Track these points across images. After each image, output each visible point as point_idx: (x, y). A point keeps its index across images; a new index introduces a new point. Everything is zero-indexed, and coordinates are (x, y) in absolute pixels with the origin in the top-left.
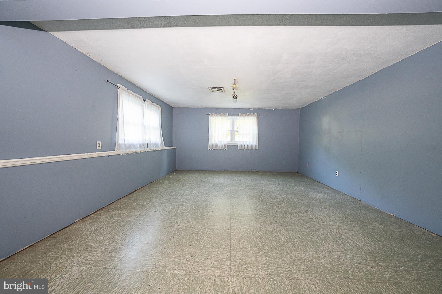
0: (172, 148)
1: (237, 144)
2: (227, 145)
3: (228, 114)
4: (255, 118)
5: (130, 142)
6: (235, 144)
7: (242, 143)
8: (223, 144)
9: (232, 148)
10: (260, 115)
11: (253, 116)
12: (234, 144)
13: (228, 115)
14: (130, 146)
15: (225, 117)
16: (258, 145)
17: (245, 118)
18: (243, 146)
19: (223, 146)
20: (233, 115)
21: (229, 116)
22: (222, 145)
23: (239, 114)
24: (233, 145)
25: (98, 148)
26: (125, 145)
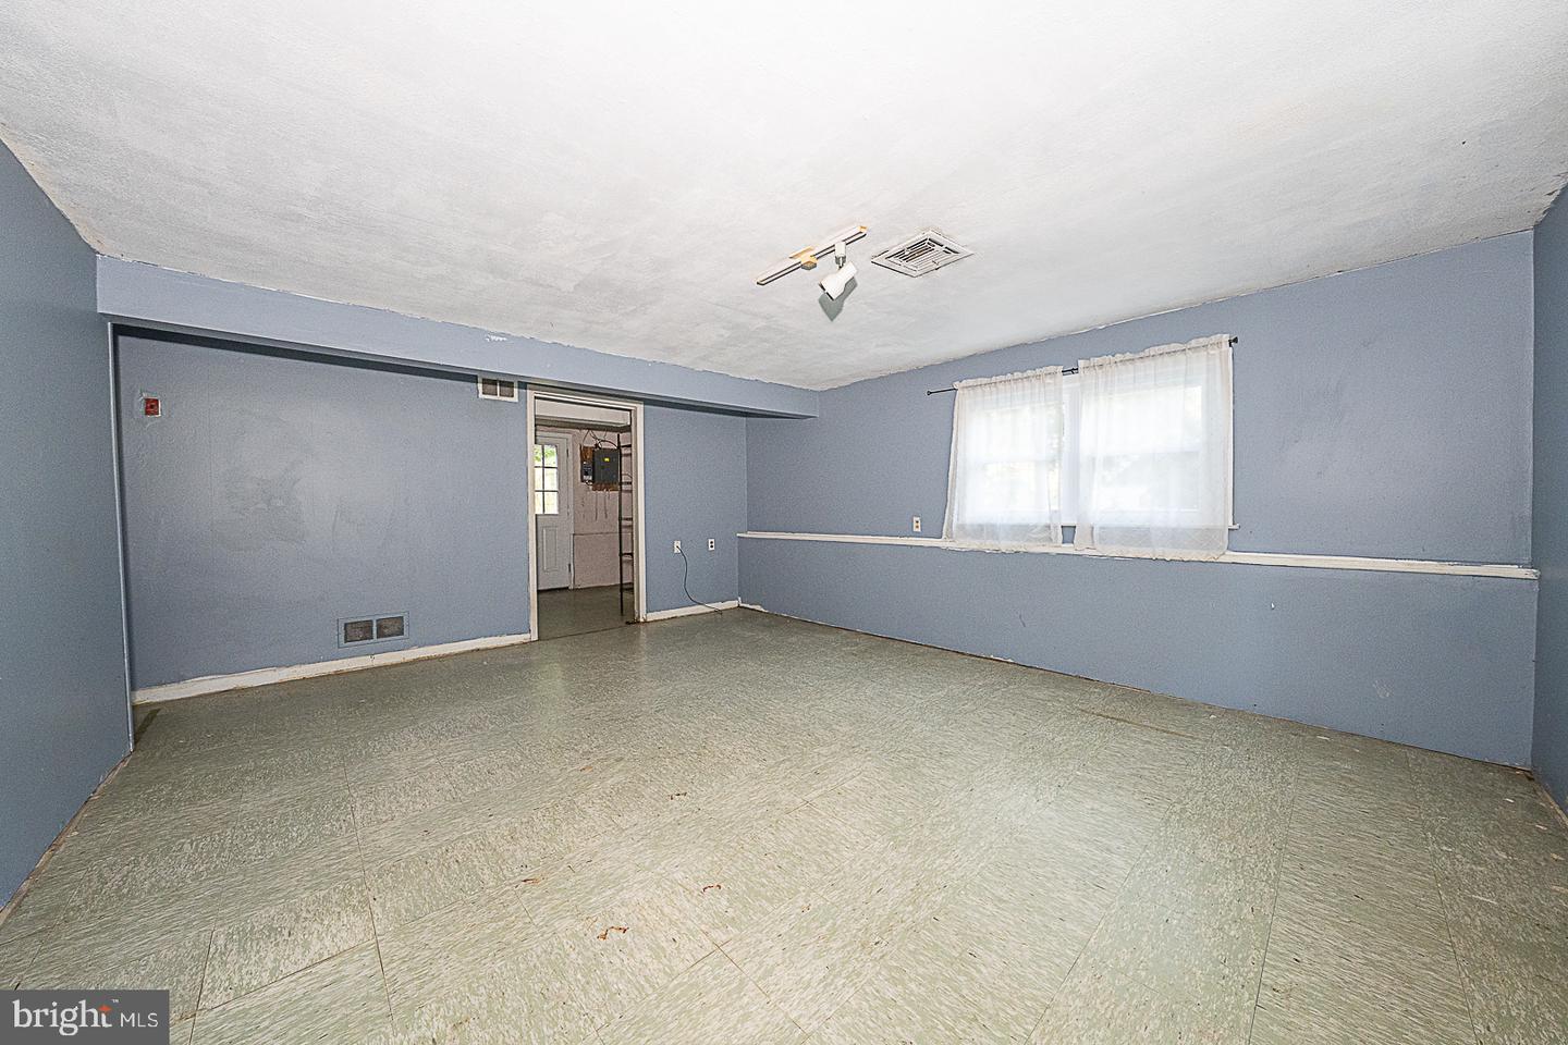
25: (915, 530)
26: (962, 527)
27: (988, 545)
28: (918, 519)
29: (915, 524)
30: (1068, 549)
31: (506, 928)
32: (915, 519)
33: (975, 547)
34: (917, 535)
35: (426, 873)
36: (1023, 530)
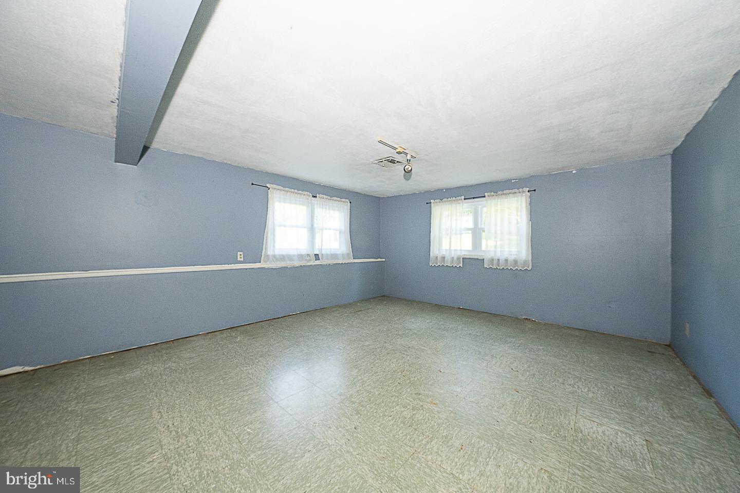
0: (379, 260)
1: (483, 256)
2: (463, 258)
3: (463, 197)
4: (524, 198)
5: (284, 253)
6: (480, 256)
7: (492, 255)
8: (455, 255)
9: (472, 264)
10: (535, 190)
11: (517, 194)
12: (477, 255)
13: (465, 199)
14: (283, 258)
15: (458, 205)
16: (530, 258)
17: (499, 200)
18: (495, 262)
19: (455, 259)
20: (474, 198)
21: (466, 201)
22: (453, 258)
23: (486, 194)
24: (474, 257)
25: (239, 259)
26: (274, 256)
27: (288, 264)
28: (241, 253)
29: (239, 256)
30: (318, 262)
31: (536, 388)
32: (239, 253)
33: (284, 266)
34: (241, 262)
35: (545, 422)
36: (301, 257)
